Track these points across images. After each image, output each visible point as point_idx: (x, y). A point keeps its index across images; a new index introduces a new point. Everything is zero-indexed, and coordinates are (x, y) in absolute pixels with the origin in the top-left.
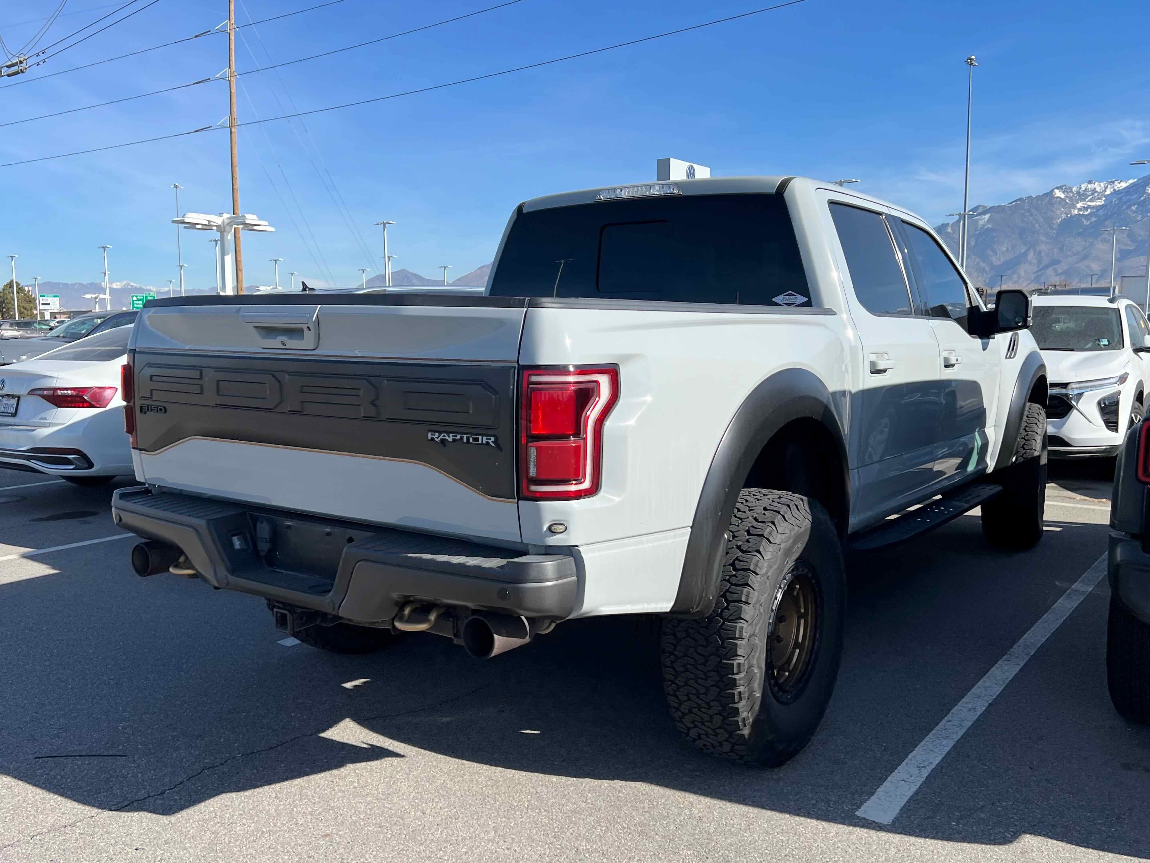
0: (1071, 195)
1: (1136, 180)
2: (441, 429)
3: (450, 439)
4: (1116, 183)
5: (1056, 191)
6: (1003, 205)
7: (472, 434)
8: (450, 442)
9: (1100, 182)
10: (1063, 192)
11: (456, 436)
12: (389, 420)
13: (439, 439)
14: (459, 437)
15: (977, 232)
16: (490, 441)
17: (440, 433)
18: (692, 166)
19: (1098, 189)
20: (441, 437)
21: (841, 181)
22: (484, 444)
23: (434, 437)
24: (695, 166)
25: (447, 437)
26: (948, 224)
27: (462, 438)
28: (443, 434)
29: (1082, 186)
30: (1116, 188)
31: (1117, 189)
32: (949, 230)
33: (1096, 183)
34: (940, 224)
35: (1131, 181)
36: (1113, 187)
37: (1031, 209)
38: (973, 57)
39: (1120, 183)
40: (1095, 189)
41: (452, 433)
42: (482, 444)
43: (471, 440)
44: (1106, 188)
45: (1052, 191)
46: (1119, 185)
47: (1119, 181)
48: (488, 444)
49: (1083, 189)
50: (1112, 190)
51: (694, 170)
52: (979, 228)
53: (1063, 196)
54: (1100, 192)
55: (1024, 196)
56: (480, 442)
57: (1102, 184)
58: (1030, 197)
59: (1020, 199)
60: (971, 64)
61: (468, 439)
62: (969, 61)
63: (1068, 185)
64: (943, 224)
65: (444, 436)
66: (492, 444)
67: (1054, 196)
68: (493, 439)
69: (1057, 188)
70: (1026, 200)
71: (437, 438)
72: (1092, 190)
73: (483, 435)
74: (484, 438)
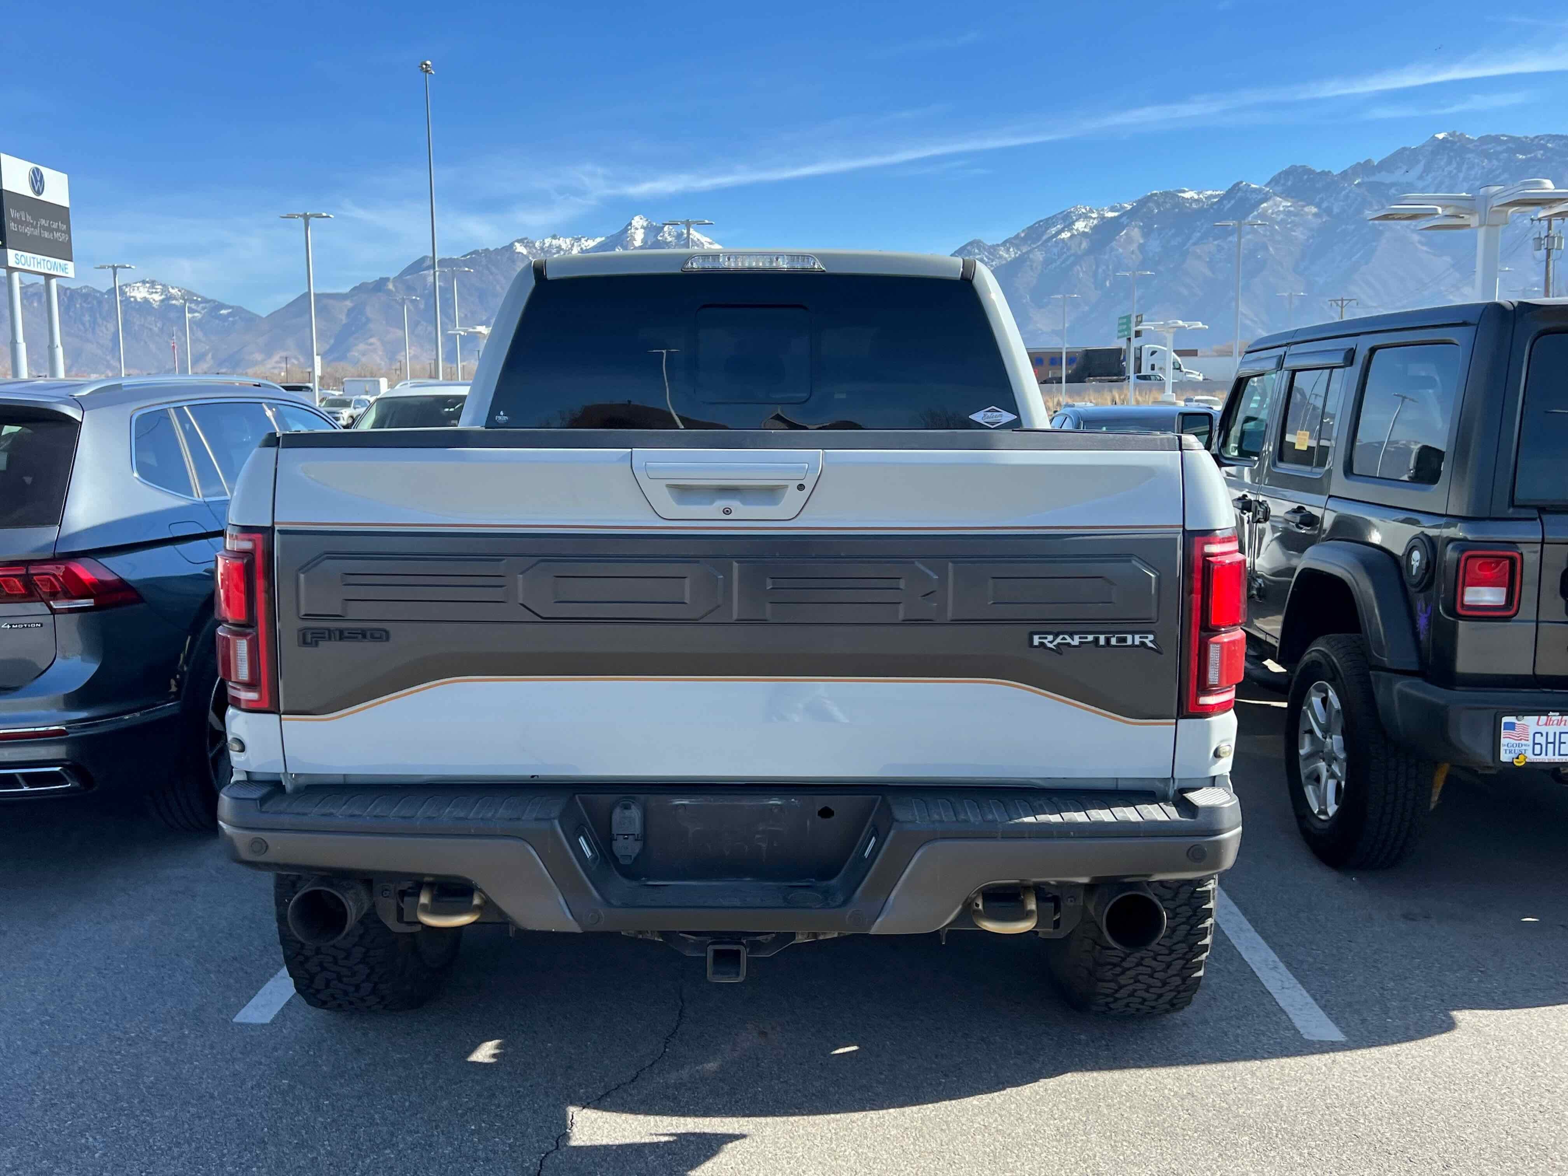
0: (535, 251)
1: (603, 239)
2: (1056, 629)
3: (1076, 641)
4: (583, 240)
5: (516, 244)
6: (456, 257)
7: (1114, 633)
8: (1075, 646)
9: (565, 237)
10: (525, 247)
11: (1086, 638)
12: (957, 622)
13: (1055, 643)
14: (1090, 638)
15: (427, 291)
16: (1146, 641)
17: (1056, 635)
18: (38, 169)
19: (564, 246)
20: (1059, 640)
21: (306, 214)
22: (1137, 646)
23: (1045, 641)
24: (43, 169)
25: (1069, 640)
26: (387, 279)
27: (1097, 640)
28: (1061, 637)
29: (546, 241)
30: (583, 246)
31: (584, 248)
32: (391, 286)
33: (561, 239)
34: (378, 279)
35: (599, 240)
36: (580, 245)
37: (490, 266)
38: (429, 62)
39: (586, 241)
40: (560, 246)
41: (1077, 633)
42: (1133, 646)
43: (1113, 641)
44: (573, 245)
45: (512, 245)
46: (586, 244)
47: (586, 238)
48: (1143, 644)
49: (547, 245)
50: (579, 248)
51: (42, 176)
52: (428, 287)
53: (524, 251)
54: (566, 251)
55: (480, 249)
56: (1129, 642)
57: (568, 240)
58: (487, 250)
59: (475, 252)
60: (427, 71)
61: (1108, 640)
62: (424, 66)
63: (531, 238)
64: (381, 279)
65: (1064, 639)
66: (1150, 645)
67: (514, 251)
68: (1151, 637)
69: (518, 241)
70: (482, 253)
71: (1051, 642)
72: (557, 247)
73: (1133, 633)
74: (1137, 637)
